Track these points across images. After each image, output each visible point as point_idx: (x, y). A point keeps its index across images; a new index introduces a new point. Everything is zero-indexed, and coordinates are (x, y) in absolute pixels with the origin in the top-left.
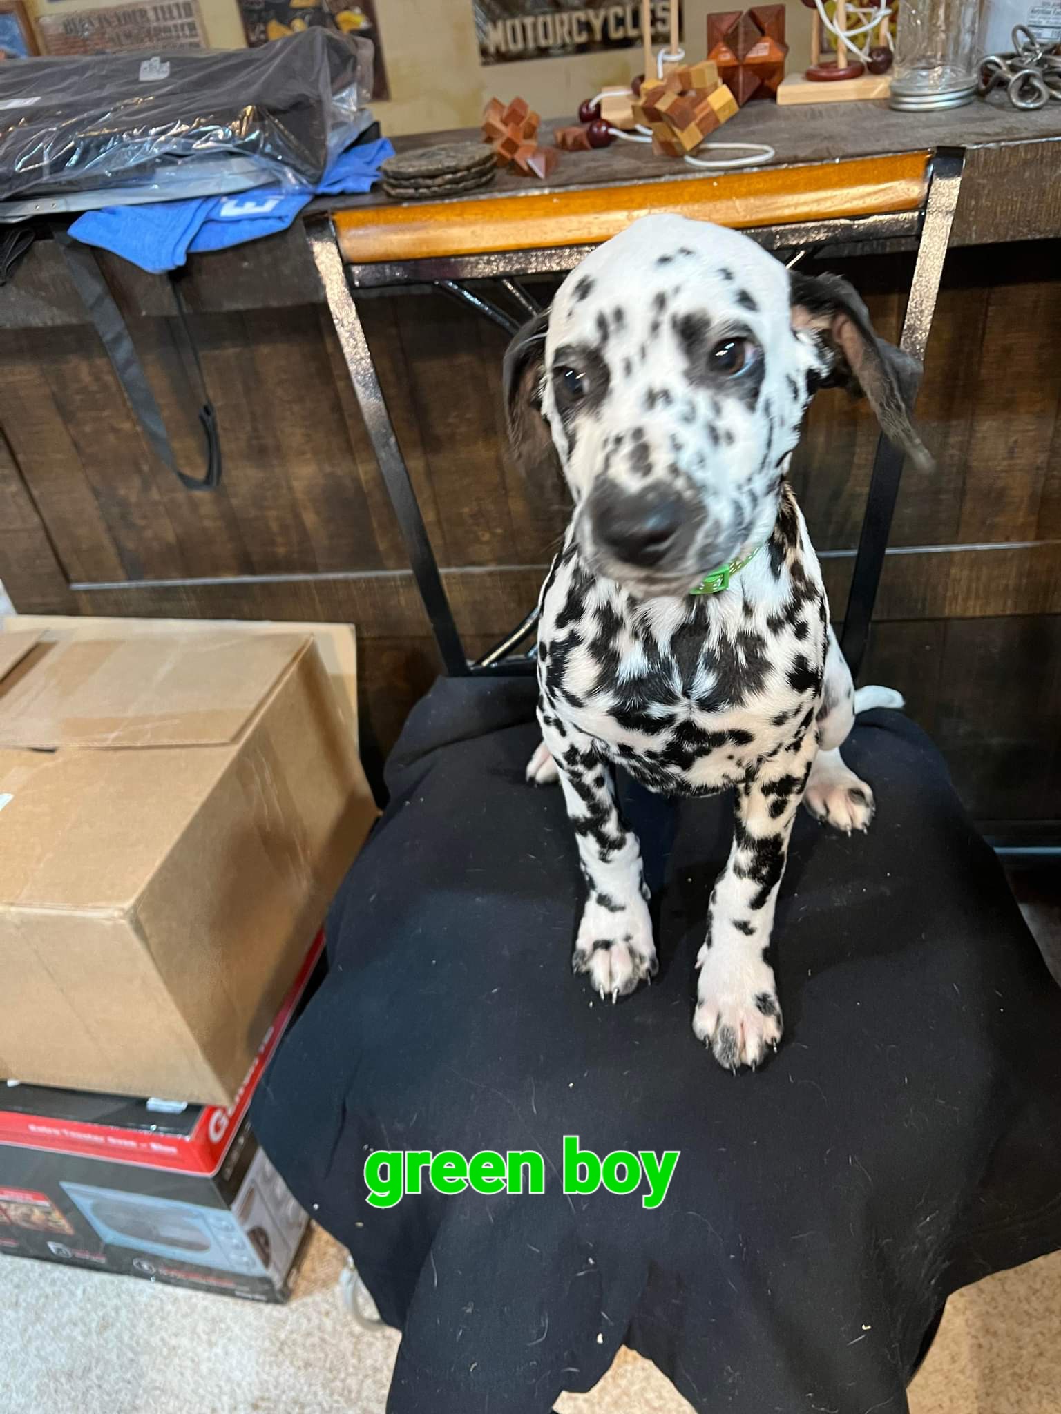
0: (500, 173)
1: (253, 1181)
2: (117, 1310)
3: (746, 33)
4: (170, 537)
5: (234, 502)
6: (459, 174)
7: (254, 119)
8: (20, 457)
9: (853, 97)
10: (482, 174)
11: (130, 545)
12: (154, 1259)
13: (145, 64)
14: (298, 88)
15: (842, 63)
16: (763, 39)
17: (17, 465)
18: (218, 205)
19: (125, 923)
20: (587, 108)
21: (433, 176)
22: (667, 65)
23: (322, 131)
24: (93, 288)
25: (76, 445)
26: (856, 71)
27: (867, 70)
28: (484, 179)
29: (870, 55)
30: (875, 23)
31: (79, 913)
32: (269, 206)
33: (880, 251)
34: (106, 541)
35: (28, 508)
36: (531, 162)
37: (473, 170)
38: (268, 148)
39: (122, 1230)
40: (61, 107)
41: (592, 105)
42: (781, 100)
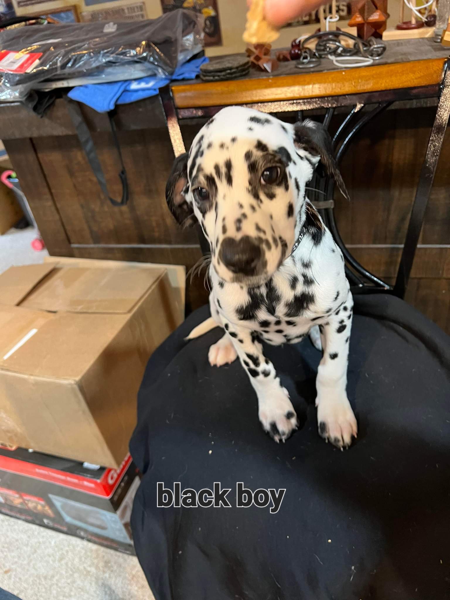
0: (252, 70)
1: (127, 502)
2: (67, 552)
3: (368, 9)
4: (111, 226)
5: (138, 213)
6: (233, 71)
7: (146, 47)
8: (53, 191)
9: (417, 37)
10: (243, 70)
11: (95, 229)
12: (86, 531)
13: (107, 25)
14: (168, 34)
15: (414, 21)
16: (377, 11)
17: (51, 194)
18: (129, 84)
19: (76, 387)
20: (295, 43)
21: (221, 71)
22: (330, 23)
23: (176, 52)
24: (78, 119)
25: (75, 186)
26: (420, 25)
27: (425, 25)
28: (244, 73)
29: (427, 18)
30: (429, 4)
31: (58, 381)
32: (151, 84)
33: (425, 105)
34: (85, 227)
35: (55, 212)
36: (265, 65)
37: (240, 69)
38: (152, 59)
39: (74, 518)
40: (67, 42)
41: (297, 41)
42: (384, 38)
